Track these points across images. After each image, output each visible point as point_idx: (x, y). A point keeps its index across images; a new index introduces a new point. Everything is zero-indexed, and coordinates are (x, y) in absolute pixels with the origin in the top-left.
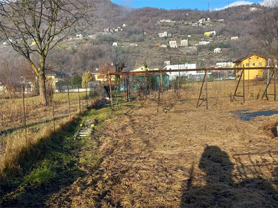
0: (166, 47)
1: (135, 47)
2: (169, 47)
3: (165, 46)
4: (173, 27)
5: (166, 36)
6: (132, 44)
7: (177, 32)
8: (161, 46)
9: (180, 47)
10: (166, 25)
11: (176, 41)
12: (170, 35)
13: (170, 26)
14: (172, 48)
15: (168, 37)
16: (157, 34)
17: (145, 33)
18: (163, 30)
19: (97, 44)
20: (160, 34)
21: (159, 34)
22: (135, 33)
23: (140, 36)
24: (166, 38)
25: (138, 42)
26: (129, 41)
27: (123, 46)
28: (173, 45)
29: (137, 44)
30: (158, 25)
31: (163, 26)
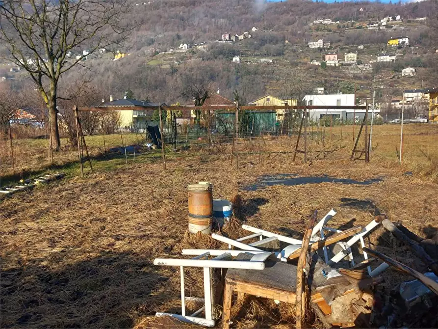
0: (320, 64)
1: (268, 64)
2: (323, 65)
3: (317, 63)
4: (334, 32)
5: (322, 47)
6: (262, 60)
7: (340, 41)
8: (312, 63)
9: (342, 65)
10: (323, 28)
11: (336, 56)
12: (328, 45)
13: (330, 31)
14: (329, 66)
15: (324, 48)
16: (307, 43)
17: (287, 41)
18: (317, 38)
19: (209, 59)
20: (312, 43)
21: (309, 44)
22: (271, 41)
23: (278, 46)
24: (321, 50)
25: (274, 56)
26: (259, 55)
27: (248, 63)
28: (332, 62)
29: (271, 59)
30: (310, 29)
31: (317, 30)
